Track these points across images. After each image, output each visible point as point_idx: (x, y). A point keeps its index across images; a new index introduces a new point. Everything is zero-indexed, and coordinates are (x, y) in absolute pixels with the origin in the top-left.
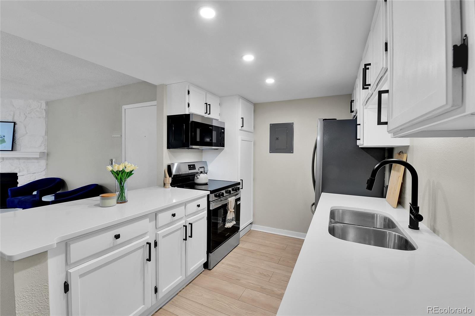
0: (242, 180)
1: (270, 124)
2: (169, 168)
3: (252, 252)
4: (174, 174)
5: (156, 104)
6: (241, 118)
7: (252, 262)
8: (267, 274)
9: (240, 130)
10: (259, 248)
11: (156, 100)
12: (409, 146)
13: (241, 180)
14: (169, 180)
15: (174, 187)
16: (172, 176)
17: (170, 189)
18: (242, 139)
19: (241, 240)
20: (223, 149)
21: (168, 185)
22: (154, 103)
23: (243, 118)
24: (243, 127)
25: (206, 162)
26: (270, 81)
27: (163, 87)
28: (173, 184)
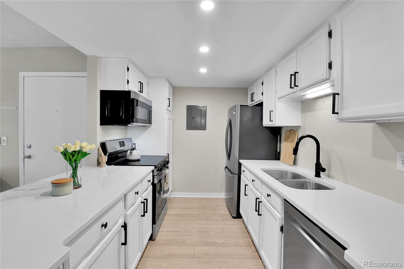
0: (169, 154)
1: (187, 106)
2: (103, 146)
3: (182, 216)
4: (109, 152)
5: (86, 75)
6: (168, 99)
7: (186, 224)
8: (204, 231)
9: (166, 109)
10: (186, 211)
11: (86, 72)
12: (300, 126)
13: (167, 154)
14: (105, 158)
15: (110, 165)
16: (108, 154)
17: (106, 168)
18: (169, 118)
19: (168, 208)
20: (150, 126)
21: (104, 164)
22: (84, 74)
23: (169, 99)
24: (169, 106)
25: (131, 138)
26: (203, 70)
27: (96, 59)
28: (109, 163)
